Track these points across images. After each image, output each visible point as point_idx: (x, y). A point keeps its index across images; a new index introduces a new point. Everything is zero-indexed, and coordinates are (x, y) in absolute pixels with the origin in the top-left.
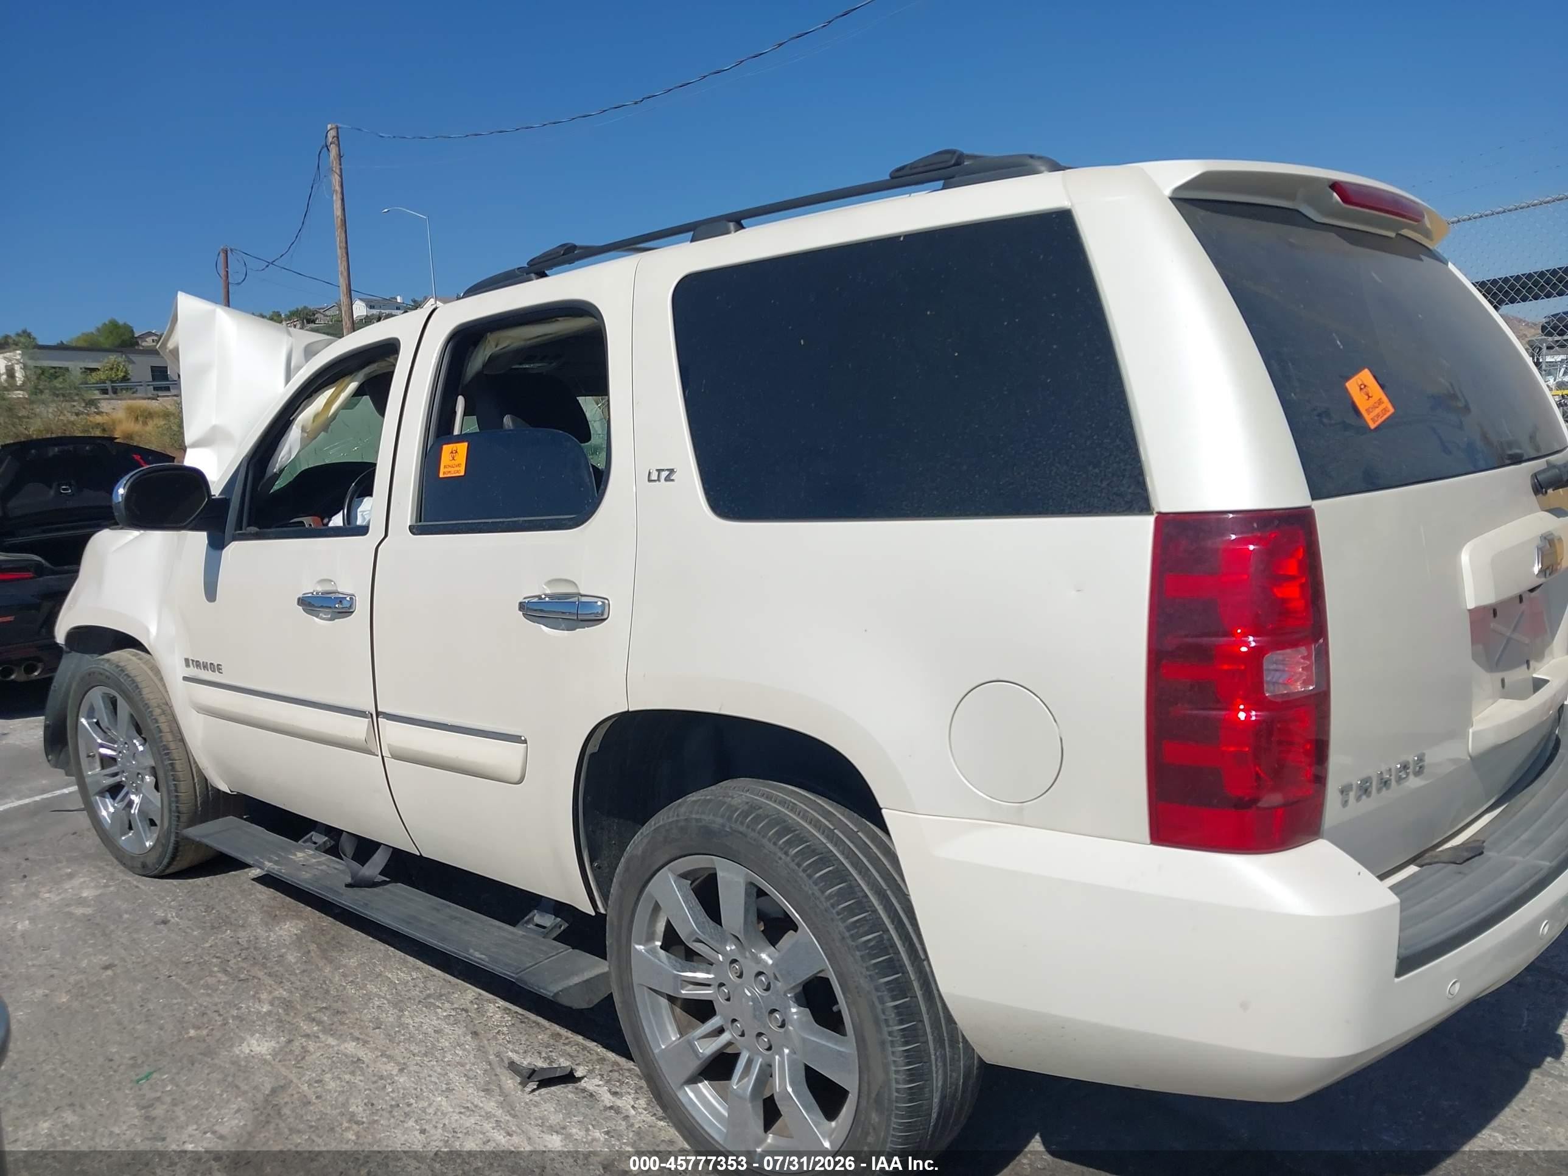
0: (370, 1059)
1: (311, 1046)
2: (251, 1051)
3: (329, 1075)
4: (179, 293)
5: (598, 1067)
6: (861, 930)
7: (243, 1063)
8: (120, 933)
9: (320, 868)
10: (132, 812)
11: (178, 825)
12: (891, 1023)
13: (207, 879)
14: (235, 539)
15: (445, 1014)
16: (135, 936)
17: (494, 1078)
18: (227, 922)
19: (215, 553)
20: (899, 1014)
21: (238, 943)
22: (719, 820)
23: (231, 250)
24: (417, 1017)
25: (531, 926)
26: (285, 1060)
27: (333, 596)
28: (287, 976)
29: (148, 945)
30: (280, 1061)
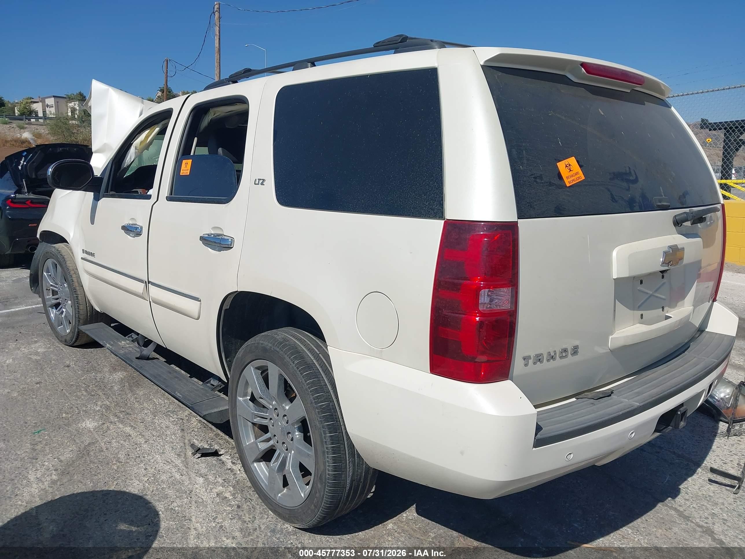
0: (134, 436)
1: (112, 427)
2: (86, 426)
3: (115, 440)
4: (93, 79)
5: (230, 451)
6: (320, 400)
7: (81, 431)
8: (48, 369)
9: (129, 349)
10: (62, 316)
11: (79, 324)
12: (328, 443)
13: (92, 349)
14: (104, 196)
15: (173, 420)
16: (54, 371)
17: (184, 450)
18: (94, 369)
19: (96, 202)
20: (331, 440)
21: (96, 379)
22: (270, 345)
23: (170, 60)
24: (161, 420)
25: (209, 385)
26: (98, 432)
27: (134, 226)
28: (112, 396)
29: (58, 376)
30: (96, 432)
